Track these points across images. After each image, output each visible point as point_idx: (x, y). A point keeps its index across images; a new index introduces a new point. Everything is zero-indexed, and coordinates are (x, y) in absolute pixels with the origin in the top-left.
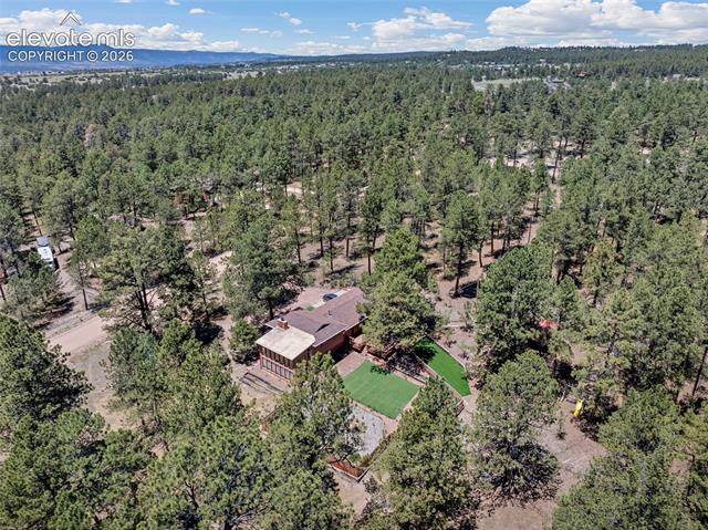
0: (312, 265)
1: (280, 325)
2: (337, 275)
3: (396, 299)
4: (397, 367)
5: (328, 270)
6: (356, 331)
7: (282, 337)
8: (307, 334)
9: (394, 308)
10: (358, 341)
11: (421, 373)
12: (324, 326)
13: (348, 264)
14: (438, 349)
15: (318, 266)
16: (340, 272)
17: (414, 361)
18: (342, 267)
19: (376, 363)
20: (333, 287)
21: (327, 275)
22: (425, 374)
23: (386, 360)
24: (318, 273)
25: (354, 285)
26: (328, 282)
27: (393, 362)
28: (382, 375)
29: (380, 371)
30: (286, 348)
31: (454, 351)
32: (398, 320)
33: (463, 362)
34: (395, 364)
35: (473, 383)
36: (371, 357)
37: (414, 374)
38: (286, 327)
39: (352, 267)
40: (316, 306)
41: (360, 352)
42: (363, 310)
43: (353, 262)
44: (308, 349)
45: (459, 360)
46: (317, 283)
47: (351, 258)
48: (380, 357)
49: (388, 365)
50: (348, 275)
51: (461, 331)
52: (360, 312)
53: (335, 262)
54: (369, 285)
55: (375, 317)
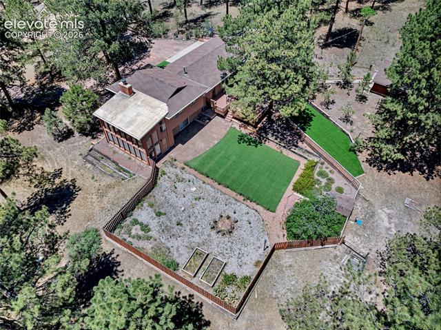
0: (166, 15)
1: (123, 89)
2: (192, 24)
3: (278, 53)
4: (269, 136)
5: (182, 19)
6: (218, 93)
7: (126, 107)
8: (157, 102)
9: (274, 66)
10: (221, 104)
11: (300, 144)
12: (179, 90)
13: (203, 13)
14: (314, 111)
15: (171, 15)
16: (195, 21)
17: (290, 128)
18: (196, 16)
19: (244, 131)
20: (188, 39)
21: (181, 25)
22: (304, 145)
23: (255, 127)
24: (171, 24)
25: (212, 35)
26: (183, 32)
27: (264, 129)
28: (252, 147)
29: (250, 142)
30: (131, 123)
31: (335, 113)
32: (279, 82)
33: (346, 127)
34: (266, 133)
35: (363, 156)
36: (237, 124)
37: (291, 145)
38: (131, 92)
39: (207, 16)
40: (171, 60)
41: (223, 117)
42: (227, 67)
43: (208, 11)
44: (160, 123)
45: (342, 125)
46: (170, 34)
47: (206, 6)
48: (248, 123)
49: (259, 133)
50: (203, 24)
51: (337, 89)
52: (222, 69)
53: (189, 10)
54: (233, 33)
55: (244, 76)
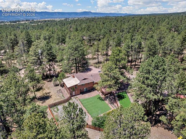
4: (107, 100)
8: (78, 80)
12: (85, 79)
14: (126, 96)
19: (101, 96)
22: (116, 104)
28: (101, 101)
37: (112, 103)
38: (74, 77)
41: (98, 91)
44: (76, 85)
49: (105, 98)
